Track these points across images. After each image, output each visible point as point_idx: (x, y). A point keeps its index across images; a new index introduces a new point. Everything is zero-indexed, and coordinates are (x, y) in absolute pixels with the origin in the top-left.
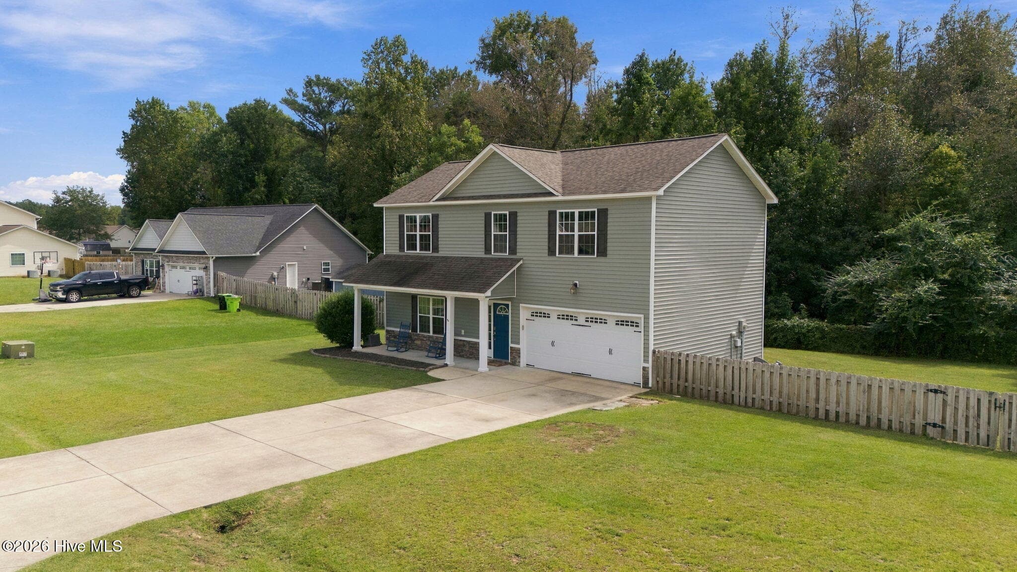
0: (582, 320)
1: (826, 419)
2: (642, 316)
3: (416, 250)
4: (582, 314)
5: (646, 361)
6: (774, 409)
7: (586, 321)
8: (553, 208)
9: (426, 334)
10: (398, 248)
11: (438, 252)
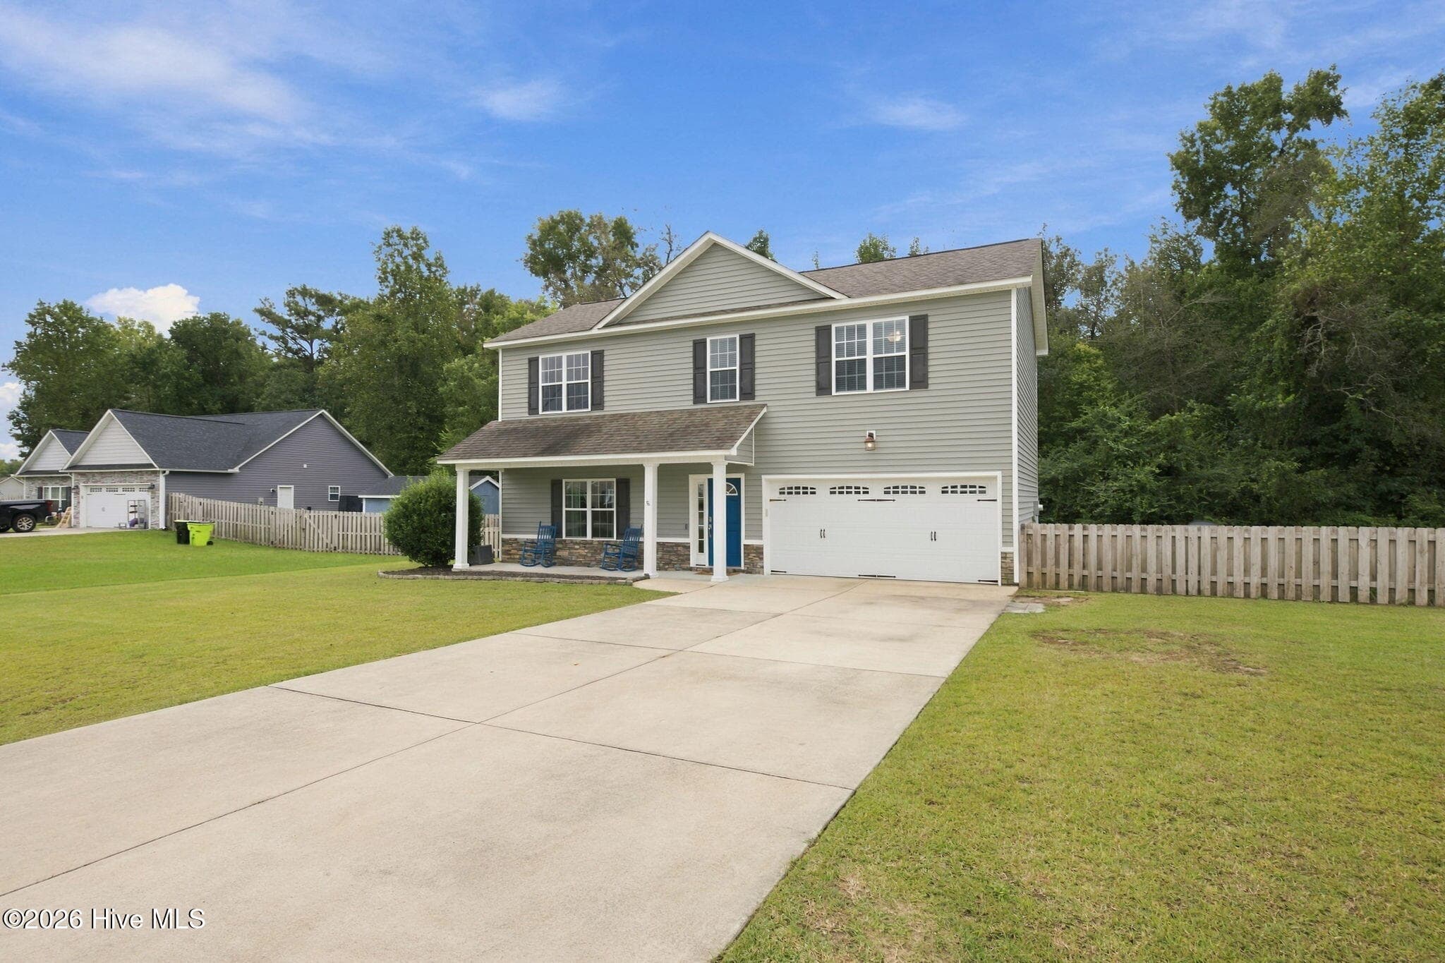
0: (876, 492)
1: (1352, 601)
2: (999, 474)
3: (560, 409)
4: (877, 480)
5: (1007, 540)
6: (1253, 595)
7: (886, 493)
8: (824, 322)
9: (579, 539)
10: (525, 409)
11: (602, 409)
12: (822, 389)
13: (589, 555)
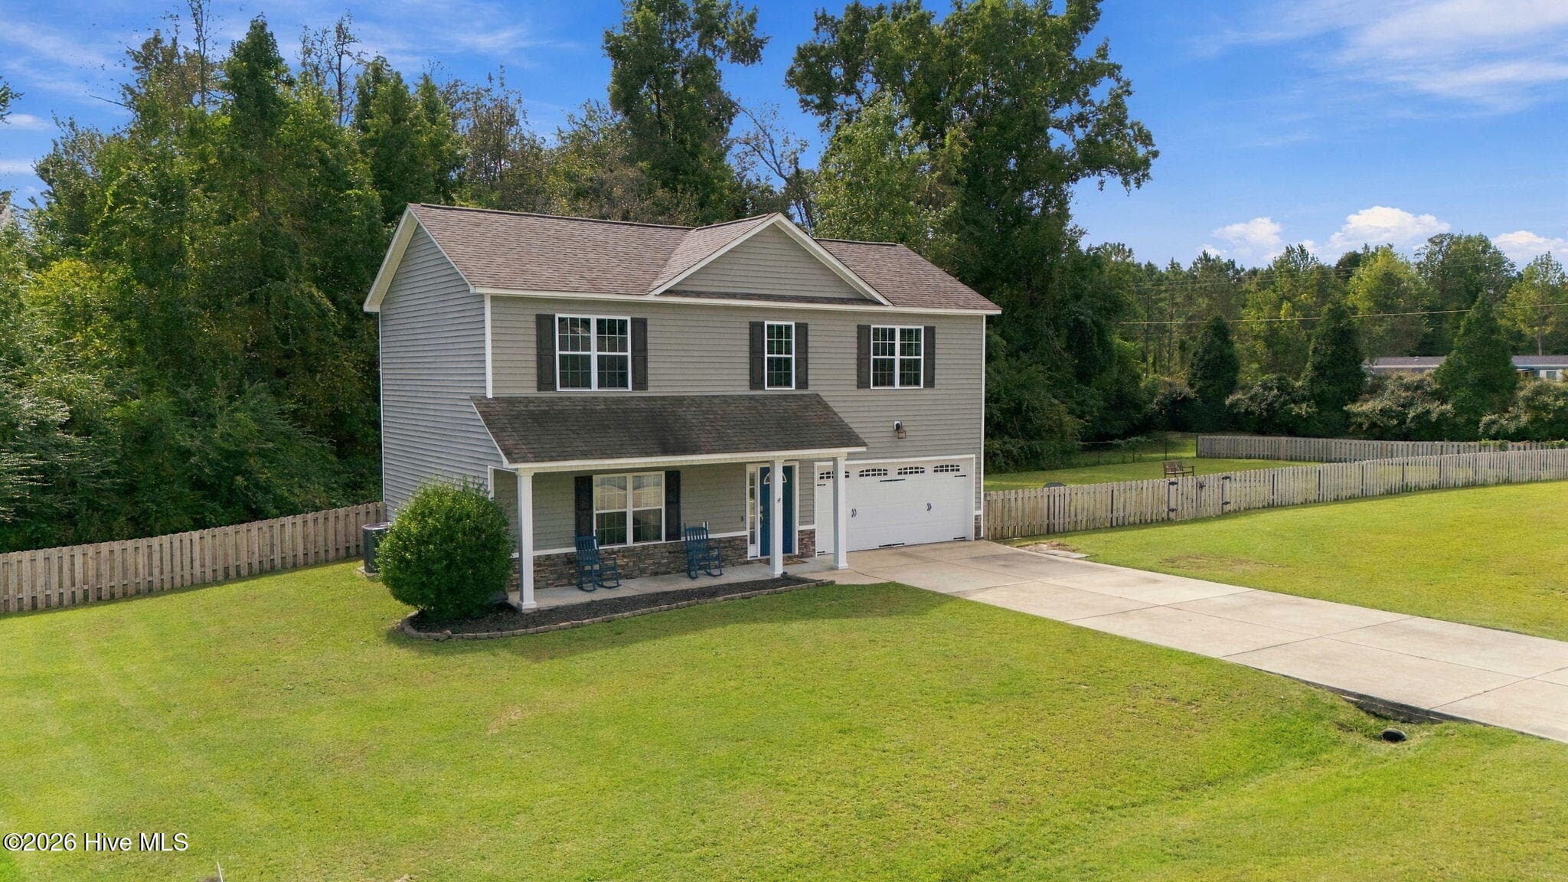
0: (893, 474)
2: (974, 456)
3: (589, 386)
4: (893, 464)
5: (978, 508)
7: (899, 474)
8: (864, 323)
9: (616, 547)
10: (535, 384)
11: (646, 388)
12: (862, 383)
13: (631, 564)
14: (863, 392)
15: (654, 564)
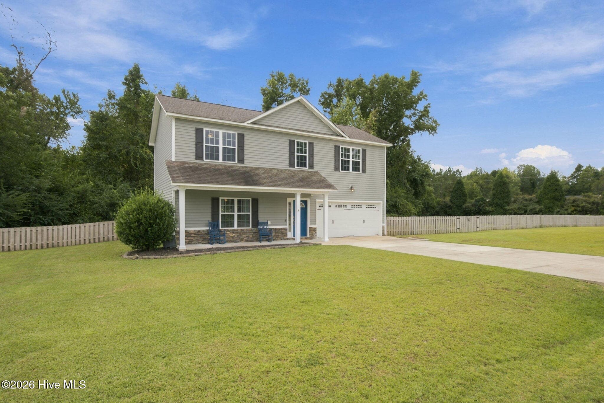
0: (349, 207)
2: (382, 202)
3: (218, 160)
4: (349, 203)
5: (383, 223)
7: (352, 207)
8: (337, 144)
9: (229, 229)
10: (194, 157)
11: (243, 163)
12: (337, 169)
13: (236, 236)
14: (337, 173)
15: (247, 237)
